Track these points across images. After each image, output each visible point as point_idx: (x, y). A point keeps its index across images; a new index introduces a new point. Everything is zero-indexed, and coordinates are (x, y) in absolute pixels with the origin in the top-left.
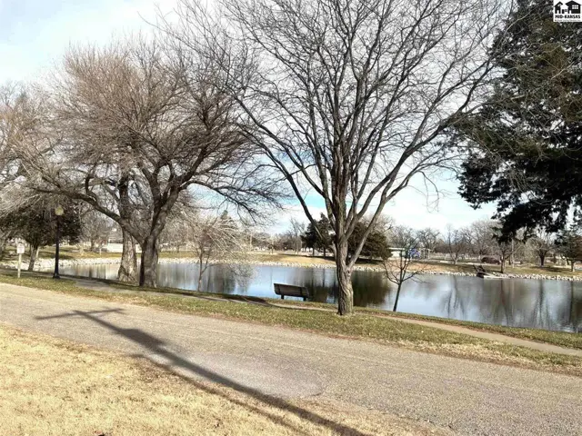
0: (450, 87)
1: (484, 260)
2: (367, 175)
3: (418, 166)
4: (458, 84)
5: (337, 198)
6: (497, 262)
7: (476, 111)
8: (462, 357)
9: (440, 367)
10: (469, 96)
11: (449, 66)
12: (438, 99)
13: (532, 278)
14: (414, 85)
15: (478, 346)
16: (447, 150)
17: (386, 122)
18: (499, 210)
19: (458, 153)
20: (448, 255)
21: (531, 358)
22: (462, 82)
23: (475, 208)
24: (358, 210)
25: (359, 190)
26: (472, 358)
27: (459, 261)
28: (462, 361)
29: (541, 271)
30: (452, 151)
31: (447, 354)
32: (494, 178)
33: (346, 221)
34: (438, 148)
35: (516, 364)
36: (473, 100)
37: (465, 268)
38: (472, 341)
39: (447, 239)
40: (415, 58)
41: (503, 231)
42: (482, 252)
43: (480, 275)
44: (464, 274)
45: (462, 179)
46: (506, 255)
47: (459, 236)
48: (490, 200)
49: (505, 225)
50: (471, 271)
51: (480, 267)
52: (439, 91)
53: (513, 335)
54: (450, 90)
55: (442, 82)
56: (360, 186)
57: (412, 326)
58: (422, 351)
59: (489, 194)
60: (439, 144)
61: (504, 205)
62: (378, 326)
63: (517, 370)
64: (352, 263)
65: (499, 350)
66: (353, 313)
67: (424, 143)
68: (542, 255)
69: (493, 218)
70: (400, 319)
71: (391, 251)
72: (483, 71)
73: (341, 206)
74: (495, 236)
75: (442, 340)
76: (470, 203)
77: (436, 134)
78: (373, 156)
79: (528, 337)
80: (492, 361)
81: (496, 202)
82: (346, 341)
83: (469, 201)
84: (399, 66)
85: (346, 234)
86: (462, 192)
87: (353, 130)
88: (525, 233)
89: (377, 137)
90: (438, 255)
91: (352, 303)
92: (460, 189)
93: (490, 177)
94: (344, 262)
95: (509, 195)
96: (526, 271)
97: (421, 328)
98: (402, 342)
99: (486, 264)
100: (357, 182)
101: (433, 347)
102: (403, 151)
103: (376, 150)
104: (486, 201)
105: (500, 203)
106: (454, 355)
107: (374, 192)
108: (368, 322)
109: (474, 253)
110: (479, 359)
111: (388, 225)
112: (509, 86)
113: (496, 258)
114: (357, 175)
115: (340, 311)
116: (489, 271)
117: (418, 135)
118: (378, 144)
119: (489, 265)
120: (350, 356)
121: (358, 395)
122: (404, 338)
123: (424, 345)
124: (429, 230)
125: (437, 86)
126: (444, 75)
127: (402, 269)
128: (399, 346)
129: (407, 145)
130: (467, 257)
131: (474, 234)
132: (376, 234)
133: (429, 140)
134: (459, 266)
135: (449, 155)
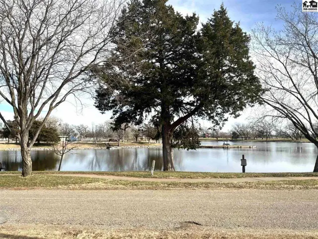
0: (87, 50)
1: (110, 140)
2: (41, 94)
3: (71, 90)
4: (91, 49)
5: (21, 107)
6: (116, 141)
7: (101, 64)
8: (91, 189)
9: (79, 196)
10: (96, 56)
11: (87, 38)
12: (81, 55)
13: (132, 148)
14: (68, 46)
15: (101, 183)
16: (87, 82)
17: (52, 64)
18: (114, 114)
19: (93, 85)
20: (92, 139)
21: (124, 184)
22: (93, 48)
23: (103, 113)
24: (35, 114)
25: (35, 102)
26: (96, 189)
27: (98, 141)
28: (91, 191)
29: (136, 144)
30: (90, 84)
31: (84, 189)
32: (112, 99)
33: (27, 120)
34: (83, 81)
35: (116, 189)
36: (98, 58)
37: (101, 145)
38: (97, 180)
39: (91, 130)
40: (68, 32)
41: (115, 125)
42: (109, 136)
43: (108, 148)
44: (100, 148)
45: (96, 98)
46: (120, 137)
47: (98, 129)
48: (110, 109)
49: (116, 121)
50: (104, 146)
51: (108, 144)
52: (81, 51)
53: (118, 175)
54: (87, 52)
55: (83, 46)
56: (36, 100)
57: (67, 178)
58: (71, 189)
59: (109, 107)
60: (83, 79)
61: (116, 112)
62: (46, 180)
63: (117, 191)
64: (31, 145)
65: (110, 183)
66: (31, 174)
67: (73, 78)
68: (136, 136)
69: (111, 118)
70: (60, 175)
71: (60, 138)
72: (102, 44)
73: (23, 111)
74: (111, 127)
75: (82, 183)
76: (100, 111)
77: (79, 74)
78: (45, 83)
79: (125, 175)
80: (106, 189)
81: (112, 110)
82: (26, 191)
83: (99, 110)
84: (60, 34)
85: (27, 128)
86: (96, 105)
87: (31, 67)
88: (125, 126)
89: (47, 72)
90: (88, 139)
91: (31, 169)
92: (95, 103)
93: (109, 98)
94: (26, 145)
95: (118, 107)
96: (130, 145)
97: (71, 178)
98: (60, 187)
99: (111, 142)
100: (34, 98)
101: (77, 186)
102: (62, 81)
103: (46, 79)
104: (107, 110)
105: (114, 111)
106: (88, 189)
107: (44, 104)
108: (41, 179)
109: (106, 137)
110: (100, 189)
111: (58, 123)
112: (118, 53)
113: (115, 139)
114: (34, 94)
115: (23, 174)
116: (112, 146)
117: (71, 73)
118: (47, 76)
119: (112, 142)
120: (28, 198)
121: (30, 218)
122: (61, 184)
123: (72, 186)
124: (82, 126)
125: (80, 48)
126: (84, 43)
127: (63, 147)
128: (58, 189)
129: (65, 78)
130: (102, 139)
131: (105, 127)
132: (51, 129)
133: (76, 77)
134: (98, 144)
135: (88, 85)
